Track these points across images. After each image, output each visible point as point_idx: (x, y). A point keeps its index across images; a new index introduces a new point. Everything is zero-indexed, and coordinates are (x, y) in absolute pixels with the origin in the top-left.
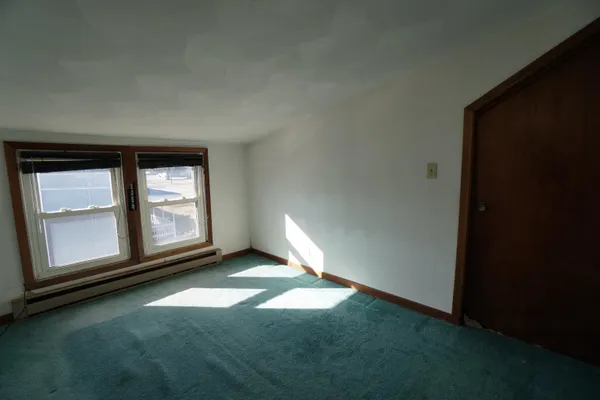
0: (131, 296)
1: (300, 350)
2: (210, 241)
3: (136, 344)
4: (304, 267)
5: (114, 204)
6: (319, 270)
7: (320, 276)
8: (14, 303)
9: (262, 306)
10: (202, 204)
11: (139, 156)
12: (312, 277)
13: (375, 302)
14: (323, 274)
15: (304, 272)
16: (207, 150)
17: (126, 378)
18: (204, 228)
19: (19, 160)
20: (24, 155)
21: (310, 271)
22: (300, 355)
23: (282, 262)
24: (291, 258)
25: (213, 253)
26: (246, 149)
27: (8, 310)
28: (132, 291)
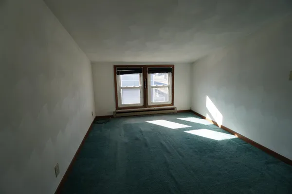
0: (142, 118)
1: (196, 150)
2: (172, 104)
3: (141, 132)
4: (213, 121)
5: (140, 86)
6: (220, 124)
7: (220, 127)
8: (114, 112)
9: (187, 132)
10: (171, 88)
11: (149, 69)
12: (216, 127)
13: (247, 144)
14: (222, 126)
15: (213, 123)
16: (174, 66)
17: (137, 139)
18: (171, 98)
19: (117, 71)
20: (118, 69)
21: (216, 124)
22: (196, 151)
23: (203, 118)
24: (207, 116)
25: (173, 109)
26: (192, 64)
27: (112, 114)
28: (143, 117)
